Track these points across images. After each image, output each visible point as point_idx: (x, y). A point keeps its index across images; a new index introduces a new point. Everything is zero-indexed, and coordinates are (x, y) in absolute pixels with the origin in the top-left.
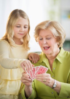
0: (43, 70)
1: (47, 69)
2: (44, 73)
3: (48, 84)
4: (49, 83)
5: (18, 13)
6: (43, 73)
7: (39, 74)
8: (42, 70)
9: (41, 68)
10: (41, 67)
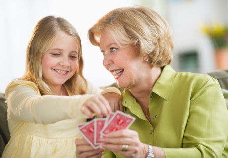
0: (121, 122)
1: (131, 120)
2: (125, 128)
3: (134, 155)
4: (136, 152)
5: (55, 23)
6: (121, 129)
7: (112, 130)
8: (119, 121)
9: (118, 117)
10: (118, 114)
